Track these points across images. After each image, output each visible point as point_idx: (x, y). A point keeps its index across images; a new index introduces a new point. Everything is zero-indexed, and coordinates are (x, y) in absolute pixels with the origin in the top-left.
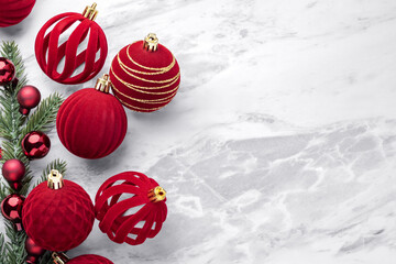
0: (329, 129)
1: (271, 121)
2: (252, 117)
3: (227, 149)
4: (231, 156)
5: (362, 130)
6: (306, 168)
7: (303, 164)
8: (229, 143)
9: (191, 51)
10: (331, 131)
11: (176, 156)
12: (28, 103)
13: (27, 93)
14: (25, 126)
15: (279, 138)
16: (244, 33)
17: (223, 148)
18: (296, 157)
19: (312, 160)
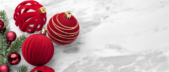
0: (146, 52)
1: (120, 49)
2: (111, 47)
3: (100, 61)
4: (102, 64)
5: (161, 53)
6: (136, 70)
7: (134, 68)
8: (101, 58)
9: (84, 16)
10: (147, 53)
11: (76, 64)
12: (11, 39)
13: (10, 34)
14: (9, 49)
15: (123, 56)
16: (108, 8)
17: (98, 60)
18: (131, 65)
19: (138, 66)
